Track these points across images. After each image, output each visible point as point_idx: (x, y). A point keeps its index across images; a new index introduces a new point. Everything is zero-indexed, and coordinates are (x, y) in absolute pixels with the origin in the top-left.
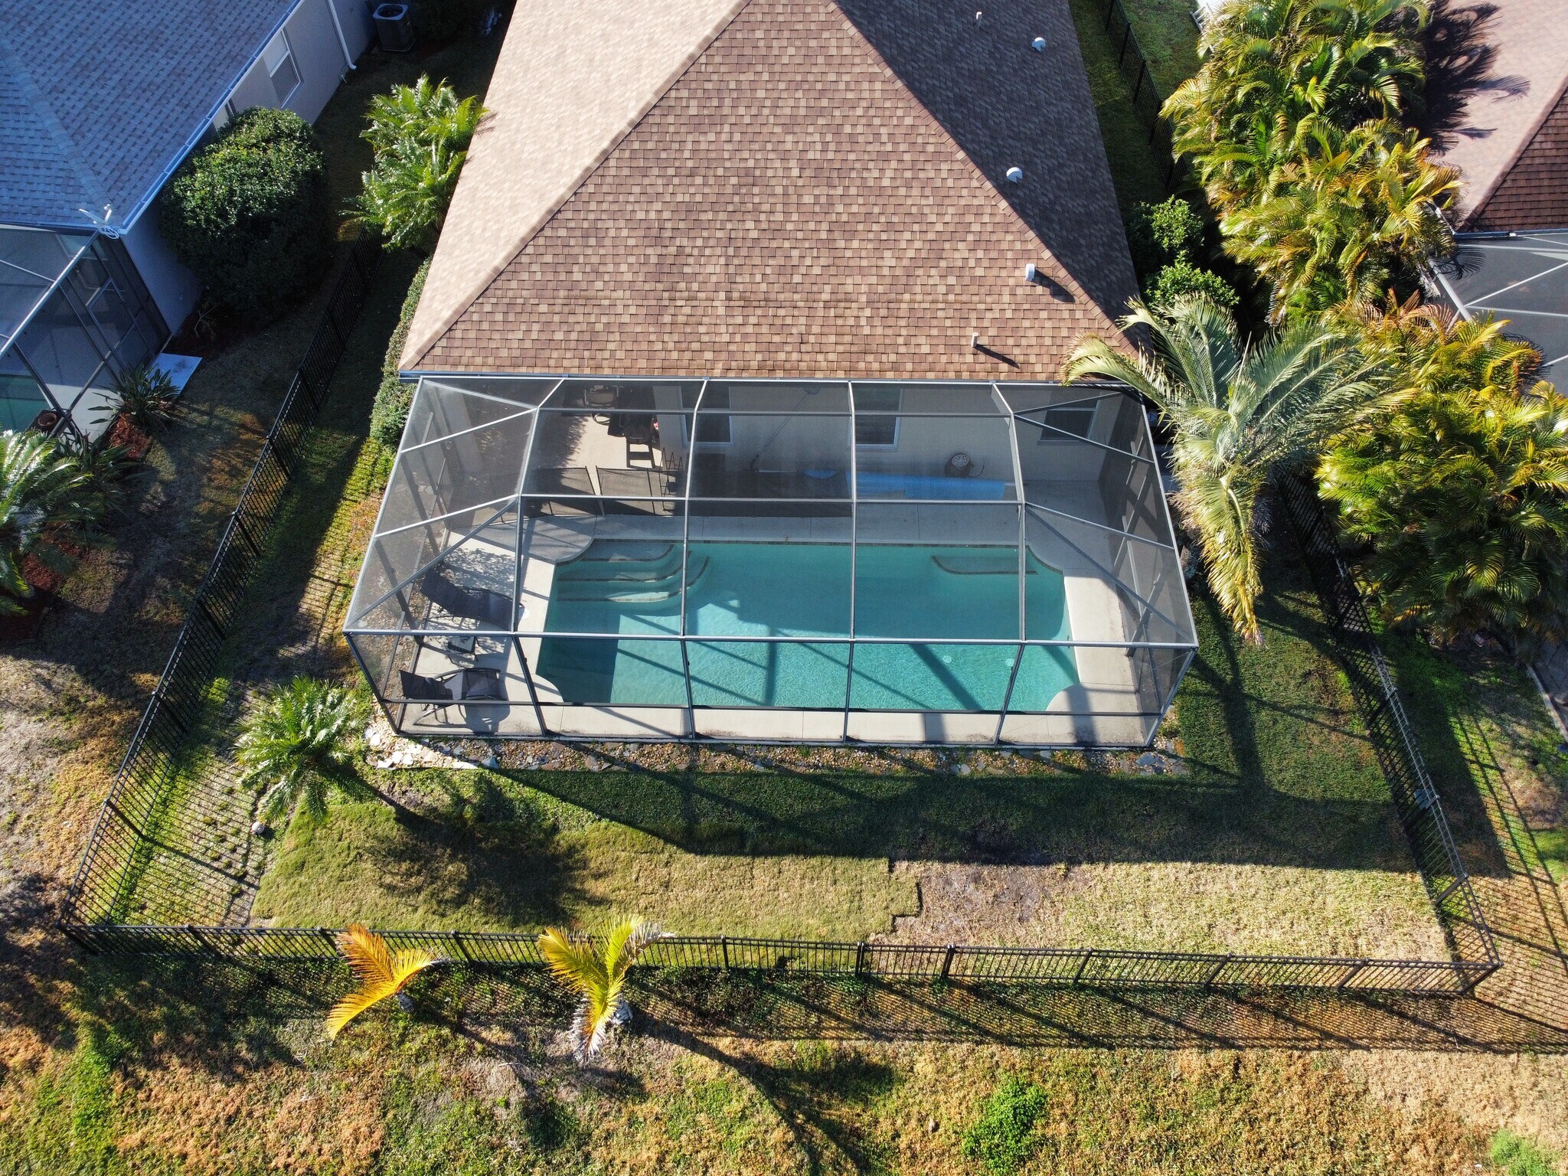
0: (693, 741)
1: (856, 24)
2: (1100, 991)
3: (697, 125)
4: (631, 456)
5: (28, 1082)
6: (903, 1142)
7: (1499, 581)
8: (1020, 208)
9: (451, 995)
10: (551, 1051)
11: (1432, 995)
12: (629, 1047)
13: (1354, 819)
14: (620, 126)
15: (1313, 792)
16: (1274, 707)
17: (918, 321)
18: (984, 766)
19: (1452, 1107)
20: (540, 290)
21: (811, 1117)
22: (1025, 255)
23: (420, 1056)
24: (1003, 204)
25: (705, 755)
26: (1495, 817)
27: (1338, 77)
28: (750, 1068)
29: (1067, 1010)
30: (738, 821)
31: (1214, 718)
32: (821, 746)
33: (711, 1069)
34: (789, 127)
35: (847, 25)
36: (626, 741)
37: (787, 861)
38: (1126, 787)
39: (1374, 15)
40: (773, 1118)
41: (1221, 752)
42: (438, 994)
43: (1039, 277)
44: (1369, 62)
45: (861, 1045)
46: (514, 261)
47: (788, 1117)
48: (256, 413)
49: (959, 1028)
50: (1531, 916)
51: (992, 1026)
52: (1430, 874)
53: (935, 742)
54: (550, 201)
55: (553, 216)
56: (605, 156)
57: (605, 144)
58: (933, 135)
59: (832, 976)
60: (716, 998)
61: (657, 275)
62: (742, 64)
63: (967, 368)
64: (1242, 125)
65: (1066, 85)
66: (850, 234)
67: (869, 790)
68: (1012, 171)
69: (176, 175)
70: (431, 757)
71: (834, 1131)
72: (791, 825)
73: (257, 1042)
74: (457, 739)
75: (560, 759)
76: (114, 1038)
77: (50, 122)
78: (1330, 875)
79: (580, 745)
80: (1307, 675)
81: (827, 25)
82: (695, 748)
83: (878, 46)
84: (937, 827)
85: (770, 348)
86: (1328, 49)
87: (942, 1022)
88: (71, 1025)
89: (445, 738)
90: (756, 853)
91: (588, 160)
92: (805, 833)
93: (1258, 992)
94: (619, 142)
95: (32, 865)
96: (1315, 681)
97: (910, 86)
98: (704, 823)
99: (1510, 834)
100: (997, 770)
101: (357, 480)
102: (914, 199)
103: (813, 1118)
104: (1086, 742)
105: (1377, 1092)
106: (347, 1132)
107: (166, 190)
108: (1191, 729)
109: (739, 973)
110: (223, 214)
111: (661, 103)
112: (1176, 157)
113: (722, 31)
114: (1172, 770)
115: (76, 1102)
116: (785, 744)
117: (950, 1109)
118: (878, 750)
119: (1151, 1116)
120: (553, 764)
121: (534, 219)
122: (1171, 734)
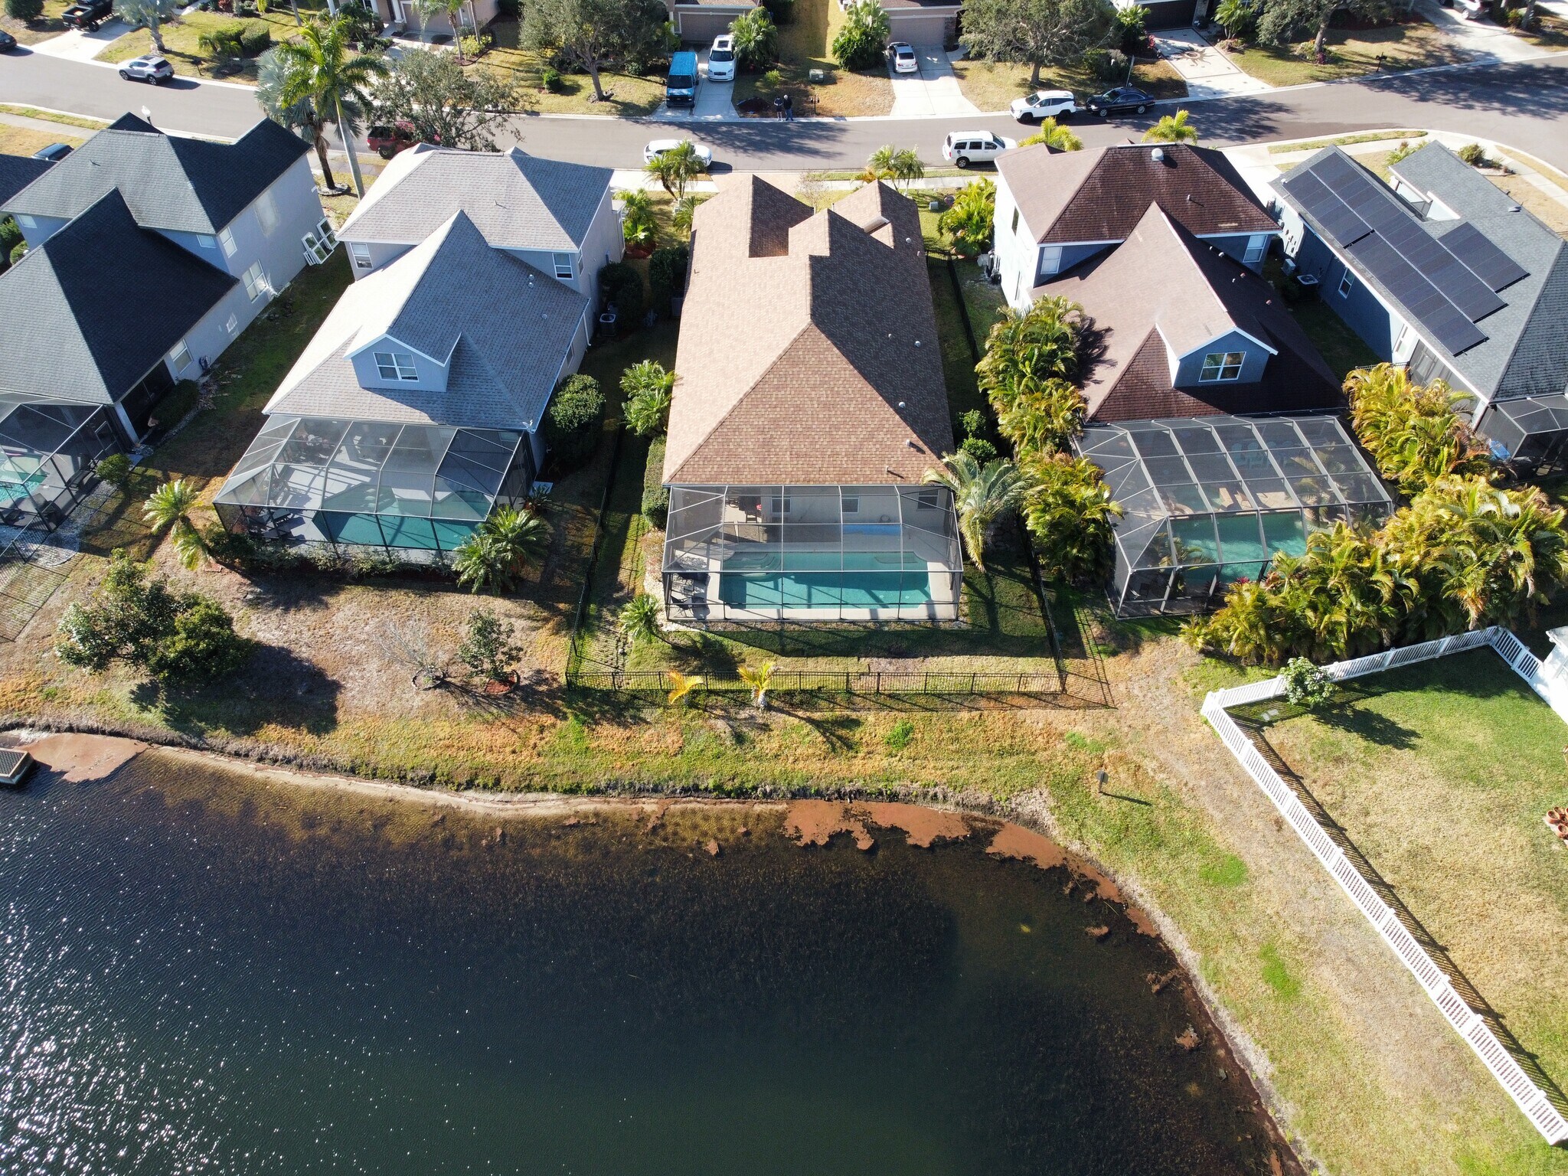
0: (782, 621)
1: (839, 348)
2: (934, 695)
3: (777, 388)
4: (748, 519)
5: (553, 731)
6: (864, 740)
7: (1078, 552)
8: (904, 419)
9: (700, 700)
10: (738, 717)
11: (1052, 694)
12: (767, 715)
13: (1032, 642)
14: (747, 389)
15: (1018, 633)
16: (1007, 606)
17: (865, 462)
18: (893, 627)
19: (1054, 725)
20: (717, 453)
21: (831, 734)
22: (906, 436)
23: (692, 719)
24: (897, 417)
25: (786, 626)
26: (1085, 641)
27: (1038, 360)
28: (810, 720)
29: (922, 701)
30: (801, 646)
31: (982, 610)
32: (831, 622)
33: (796, 721)
34: (813, 388)
35: (835, 349)
36: (756, 621)
37: (820, 659)
38: (946, 632)
39: (1053, 335)
40: (818, 734)
41: (984, 621)
42: (696, 701)
43: (912, 444)
44: (1053, 354)
45: (849, 713)
46: (707, 441)
47: (824, 734)
48: (582, 505)
49: (883, 707)
50: (1093, 670)
51: (896, 706)
52: (1057, 658)
53: (875, 619)
54: (720, 418)
55: (722, 423)
56: (741, 401)
57: (741, 396)
58: (870, 391)
59: (837, 692)
60: (797, 699)
61: (763, 446)
62: (794, 364)
63: (884, 480)
64: (1004, 379)
65: (930, 361)
66: (838, 429)
67: (850, 635)
68: (901, 404)
69: (549, 406)
70: (682, 628)
71: (840, 738)
72: (821, 647)
73: (633, 717)
74: (691, 622)
75: (731, 628)
76: (582, 717)
77: (501, 386)
78: (1020, 659)
79: (738, 623)
80: (1021, 596)
81: (827, 349)
82: (783, 623)
83: (847, 357)
84: (876, 647)
85: (807, 473)
86: (1032, 349)
87: (877, 706)
88: (565, 713)
89: (686, 621)
90: (808, 656)
91: (735, 402)
92: (826, 649)
93: (988, 693)
94: (746, 395)
95: (537, 666)
96: (1024, 598)
97: (860, 372)
98: (788, 647)
99: (1089, 646)
100: (899, 628)
101: (631, 532)
102: (863, 415)
103: (832, 734)
104: (932, 618)
105: (1028, 721)
106: (670, 741)
107: (546, 413)
108: (973, 613)
109: (803, 691)
110: (571, 422)
111: (763, 380)
112: (980, 390)
113: (786, 352)
114: (964, 626)
115: (572, 736)
116: (817, 621)
117: (880, 731)
118: (853, 622)
119: (950, 730)
120: (729, 629)
121: (714, 425)
122: (965, 616)
